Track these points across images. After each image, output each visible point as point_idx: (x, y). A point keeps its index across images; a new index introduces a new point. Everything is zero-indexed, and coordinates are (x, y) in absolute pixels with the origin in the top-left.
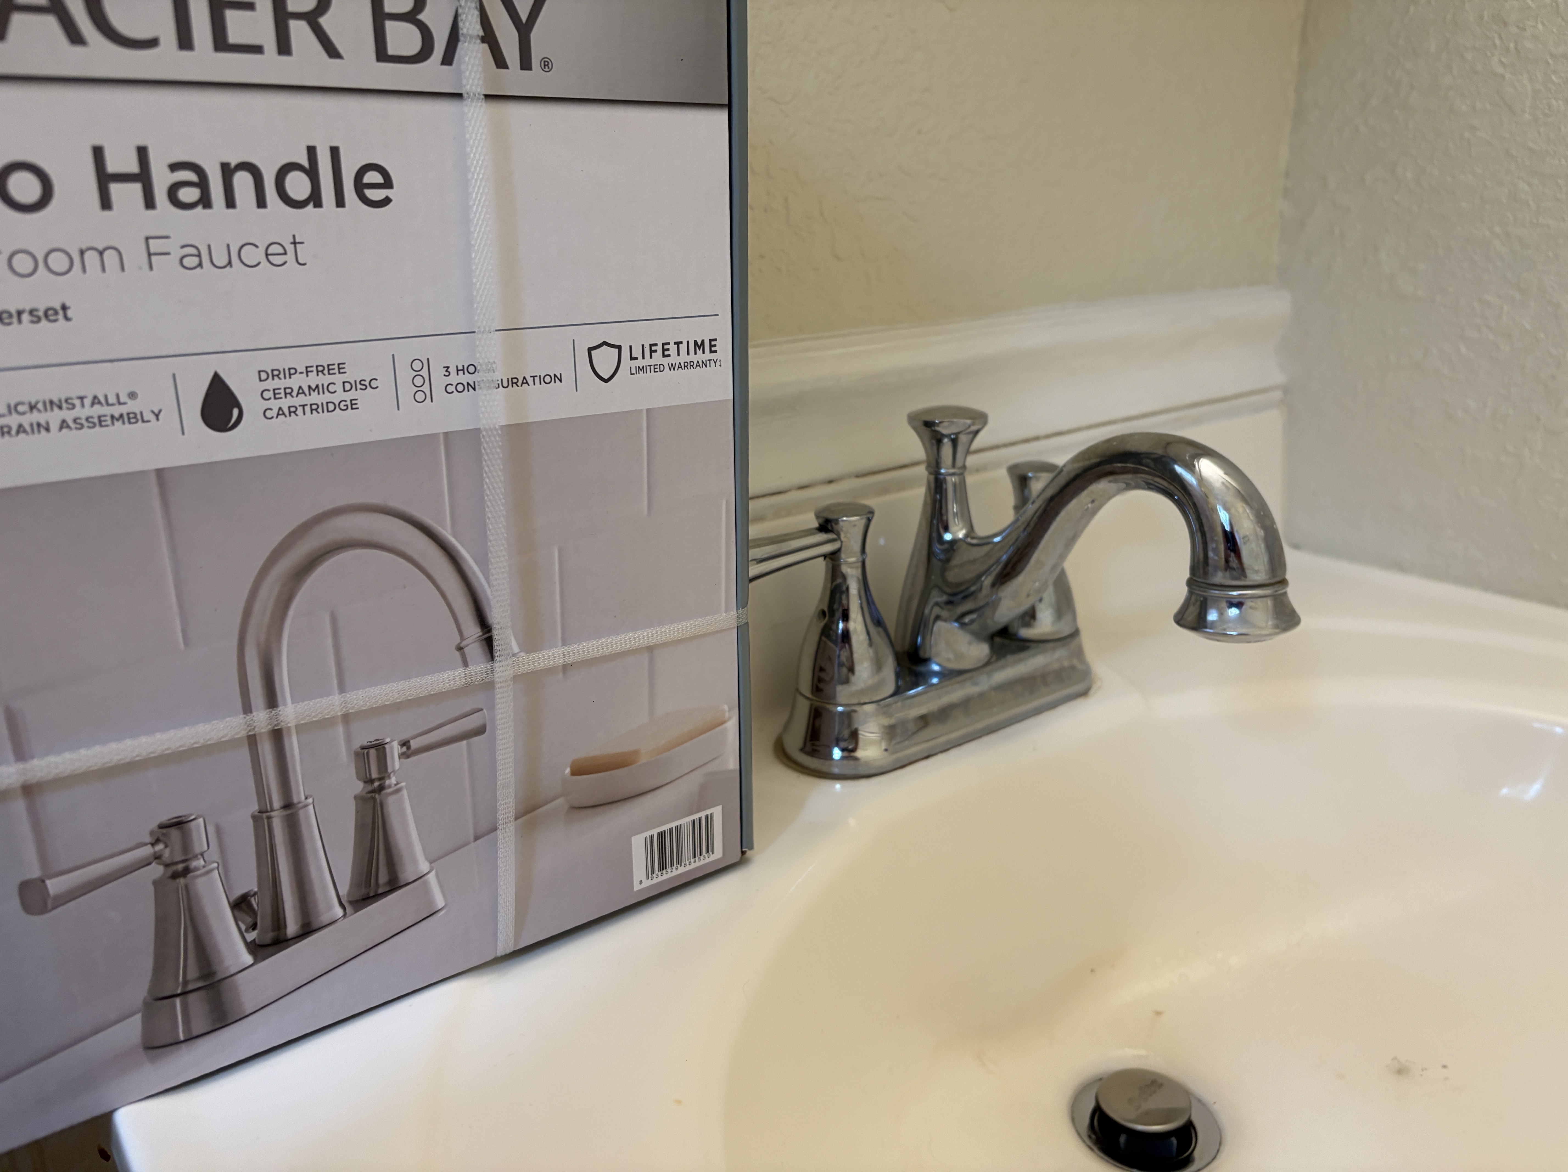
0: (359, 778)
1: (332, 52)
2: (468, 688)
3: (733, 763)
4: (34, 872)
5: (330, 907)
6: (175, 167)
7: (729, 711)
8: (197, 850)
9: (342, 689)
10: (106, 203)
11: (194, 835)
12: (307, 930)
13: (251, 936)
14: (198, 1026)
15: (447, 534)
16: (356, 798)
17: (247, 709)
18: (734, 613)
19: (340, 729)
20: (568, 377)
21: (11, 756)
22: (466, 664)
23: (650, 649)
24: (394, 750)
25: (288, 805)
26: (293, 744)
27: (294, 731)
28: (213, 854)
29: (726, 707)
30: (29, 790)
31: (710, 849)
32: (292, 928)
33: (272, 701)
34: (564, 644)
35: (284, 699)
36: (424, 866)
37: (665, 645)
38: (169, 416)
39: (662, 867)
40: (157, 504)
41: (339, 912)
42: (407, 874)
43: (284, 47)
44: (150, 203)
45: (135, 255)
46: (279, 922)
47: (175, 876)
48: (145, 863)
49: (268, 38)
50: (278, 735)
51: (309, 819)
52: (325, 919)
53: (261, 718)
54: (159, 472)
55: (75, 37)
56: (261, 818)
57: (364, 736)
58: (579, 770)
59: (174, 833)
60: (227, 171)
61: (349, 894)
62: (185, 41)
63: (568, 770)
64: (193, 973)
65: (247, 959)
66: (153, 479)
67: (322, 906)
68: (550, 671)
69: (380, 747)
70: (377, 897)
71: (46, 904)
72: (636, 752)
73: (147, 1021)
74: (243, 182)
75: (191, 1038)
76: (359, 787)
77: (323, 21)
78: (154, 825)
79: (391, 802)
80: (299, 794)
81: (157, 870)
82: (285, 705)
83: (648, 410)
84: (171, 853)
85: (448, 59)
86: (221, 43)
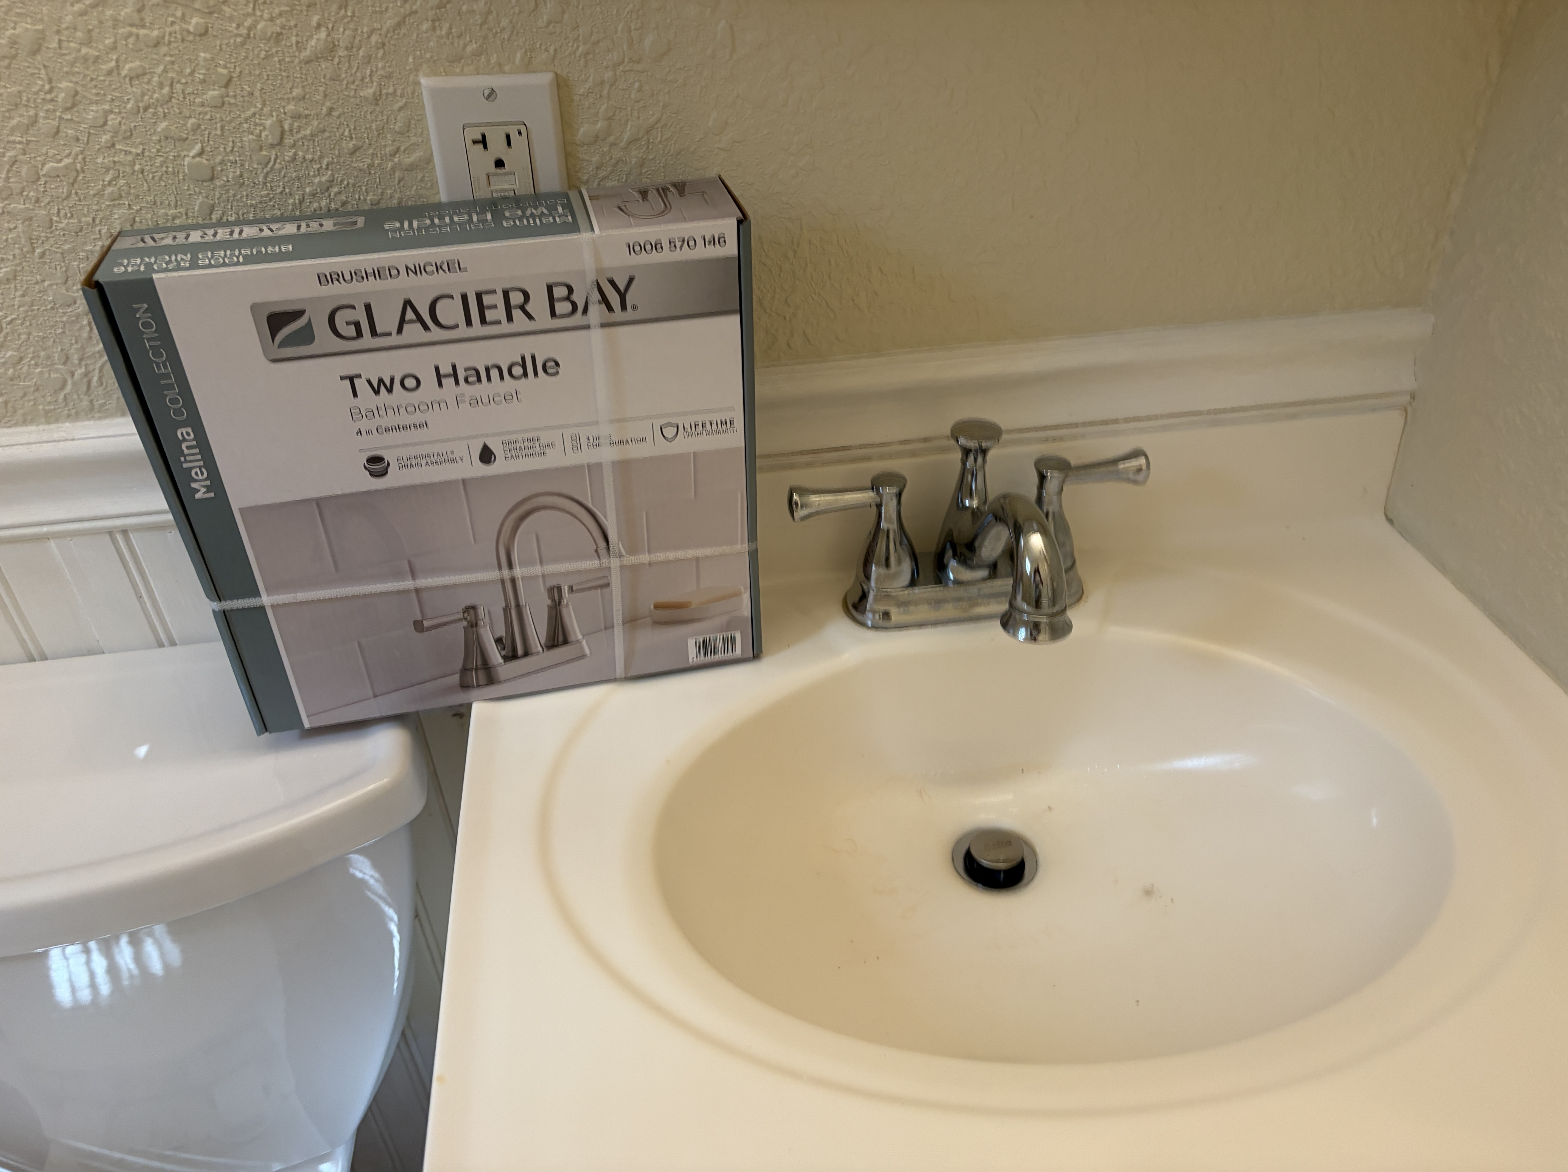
0: (549, 598)
1: (530, 317)
2: (601, 569)
3: (747, 613)
4: (419, 617)
5: (537, 647)
6: (466, 370)
7: (744, 589)
8: (480, 618)
9: (541, 563)
10: (440, 384)
11: (479, 612)
12: (526, 654)
13: (503, 653)
14: (482, 682)
15: (590, 505)
16: (548, 606)
17: (500, 568)
18: (746, 545)
19: (541, 580)
20: (650, 439)
21: (410, 578)
22: (599, 558)
23: (697, 559)
24: (565, 590)
25: (518, 606)
26: (520, 584)
27: (520, 579)
28: (487, 620)
29: (742, 588)
30: (417, 591)
31: (733, 649)
32: (520, 652)
33: (510, 566)
34: (649, 552)
35: (516, 566)
36: (580, 637)
37: (706, 557)
38: (466, 459)
39: (705, 653)
40: (462, 491)
41: (540, 649)
42: (572, 638)
43: (510, 318)
44: (457, 382)
45: (452, 402)
46: (514, 649)
47: (472, 626)
48: (460, 620)
49: (503, 317)
50: (513, 581)
51: (527, 613)
52: (534, 651)
53: (506, 573)
54: (464, 481)
55: (426, 328)
56: (506, 610)
57: (551, 583)
58: (657, 607)
59: (472, 611)
60: (488, 370)
61: (545, 644)
62: (469, 322)
63: (652, 607)
64: (479, 663)
65: (501, 661)
66: (461, 483)
67: (533, 646)
68: (643, 564)
69: (559, 588)
70: (557, 646)
71: (423, 629)
72: (690, 603)
73: (461, 677)
74: (494, 373)
75: (478, 686)
76: (549, 602)
77: (528, 308)
78: (464, 607)
79: (564, 611)
80: (523, 602)
81: (465, 623)
82: (516, 568)
83: (694, 453)
84: (471, 618)
85: (585, 311)
86: (483, 321)
